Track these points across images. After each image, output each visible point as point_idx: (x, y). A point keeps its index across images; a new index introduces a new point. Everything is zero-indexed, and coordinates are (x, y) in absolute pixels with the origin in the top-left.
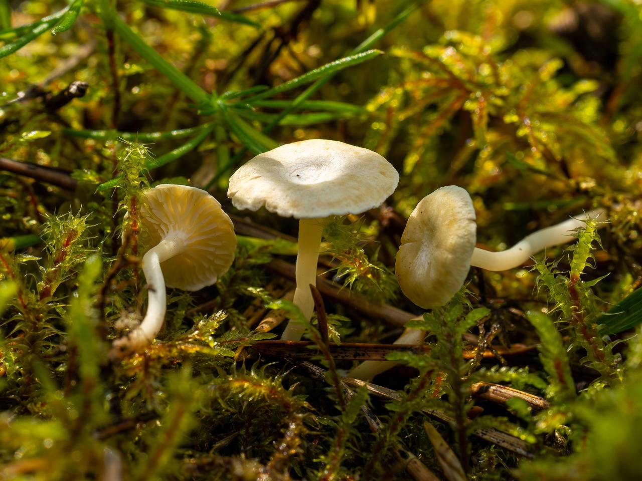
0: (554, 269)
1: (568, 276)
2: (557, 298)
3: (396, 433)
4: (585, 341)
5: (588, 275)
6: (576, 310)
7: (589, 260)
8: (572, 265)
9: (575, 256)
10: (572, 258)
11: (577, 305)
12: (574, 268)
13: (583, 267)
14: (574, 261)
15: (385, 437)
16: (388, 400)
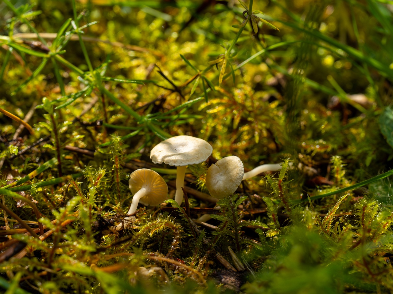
0: (272, 177)
1: (278, 180)
2: (274, 189)
3: (215, 243)
4: (284, 204)
5: (285, 180)
6: (280, 193)
7: (286, 174)
8: (279, 176)
9: (281, 173)
10: (279, 174)
11: (281, 191)
12: (280, 177)
13: (283, 177)
14: (280, 175)
15: (211, 245)
16: (214, 230)
